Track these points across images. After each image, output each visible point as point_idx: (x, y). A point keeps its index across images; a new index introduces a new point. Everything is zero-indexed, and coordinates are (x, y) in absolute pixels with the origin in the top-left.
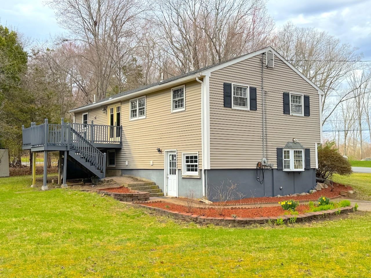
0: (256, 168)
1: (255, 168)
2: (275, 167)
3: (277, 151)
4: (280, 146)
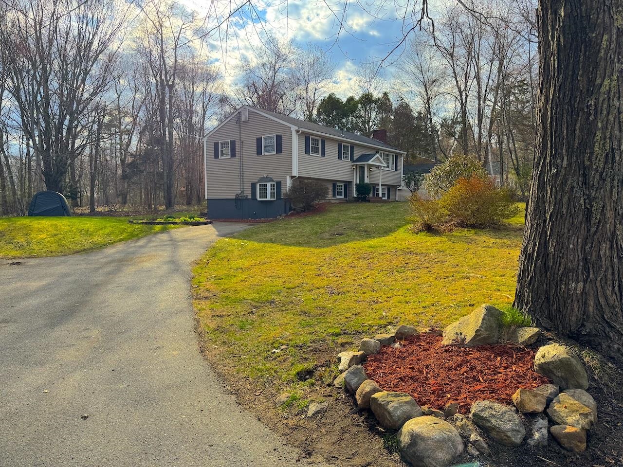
1: (235, 198)
2: (250, 197)
3: (252, 185)
4: (254, 181)
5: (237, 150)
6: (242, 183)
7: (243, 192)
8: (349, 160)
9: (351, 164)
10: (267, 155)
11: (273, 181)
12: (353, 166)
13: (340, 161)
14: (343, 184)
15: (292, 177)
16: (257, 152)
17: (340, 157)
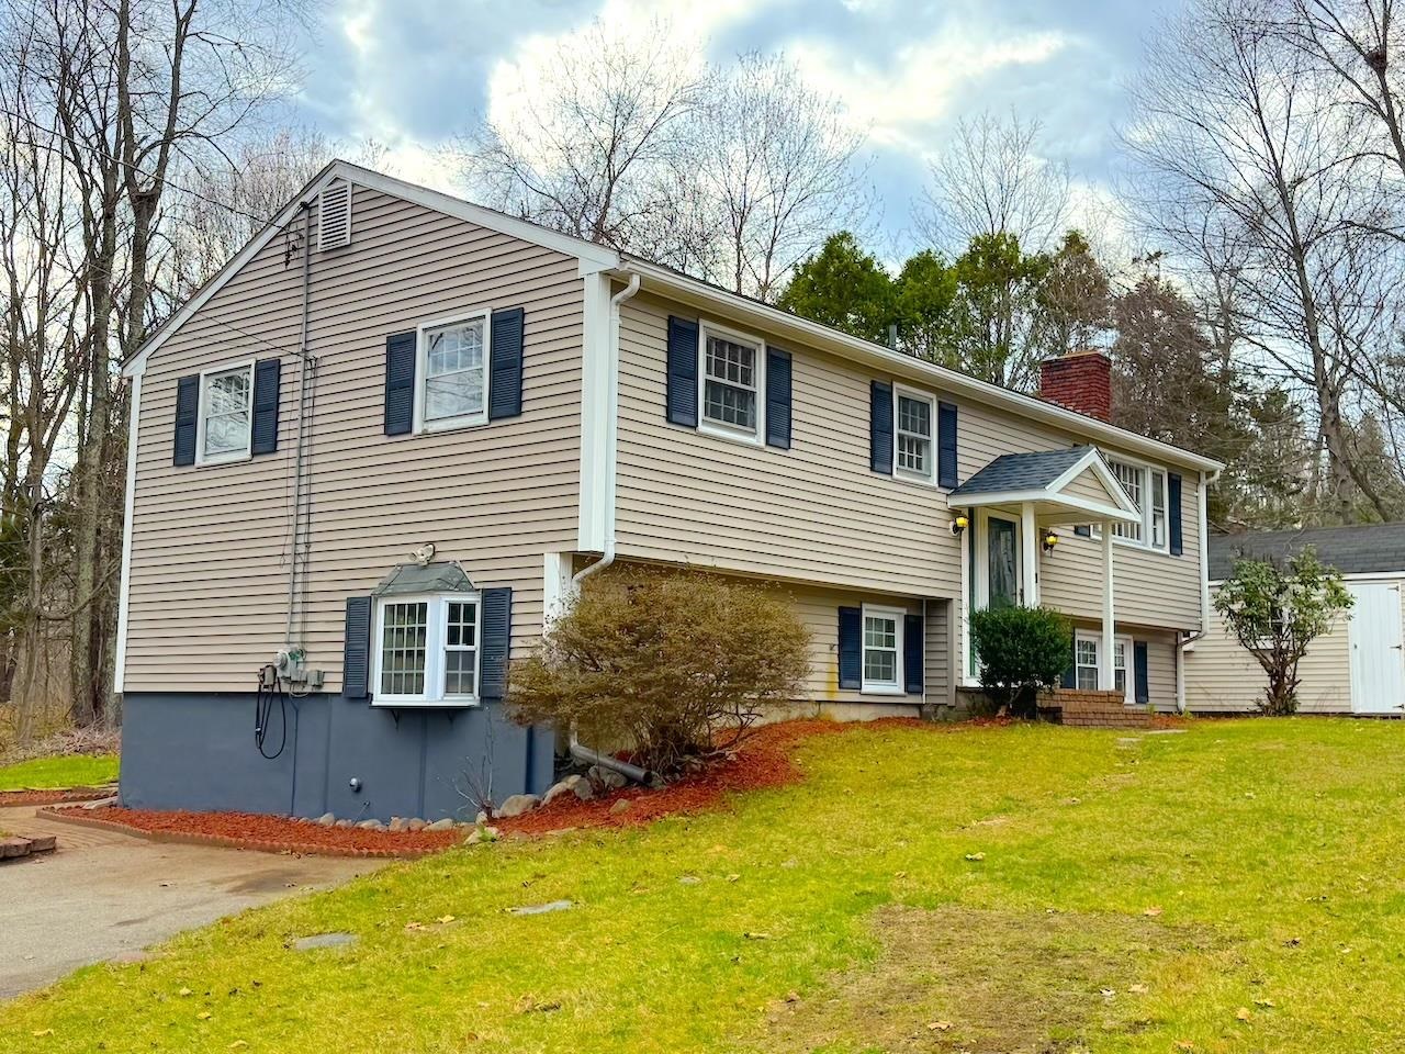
0: (257, 690)
1: (255, 689)
2: (334, 685)
3: (348, 611)
4: (363, 587)
5: (288, 412)
6: (301, 602)
7: (299, 654)
8: (934, 481)
9: (941, 500)
10: (437, 434)
11: (462, 585)
12: (955, 513)
13: (879, 482)
14: (897, 616)
15: (580, 560)
16: (387, 414)
17: (879, 460)
